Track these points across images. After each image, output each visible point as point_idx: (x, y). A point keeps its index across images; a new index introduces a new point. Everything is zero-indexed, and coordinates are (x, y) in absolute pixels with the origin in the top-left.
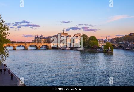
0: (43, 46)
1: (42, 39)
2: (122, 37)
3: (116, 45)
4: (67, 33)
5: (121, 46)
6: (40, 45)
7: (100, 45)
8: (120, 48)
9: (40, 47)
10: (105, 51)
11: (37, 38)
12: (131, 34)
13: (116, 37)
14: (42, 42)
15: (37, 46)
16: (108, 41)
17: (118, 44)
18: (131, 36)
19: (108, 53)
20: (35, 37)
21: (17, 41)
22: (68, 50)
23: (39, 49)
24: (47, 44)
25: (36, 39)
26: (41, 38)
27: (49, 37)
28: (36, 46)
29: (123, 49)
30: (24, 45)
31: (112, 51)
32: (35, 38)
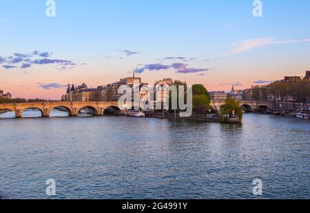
0: (84, 108)
1: (84, 93)
2: (267, 86)
3: (253, 105)
4: (140, 79)
5: (263, 106)
6: (77, 106)
7: (217, 104)
8: (262, 110)
9: (77, 110)
10: (223, 120)
11: (71, 89)
12: (286, 78)
13: (252, 86)
14: (84, 98)
15: (70, 108)
16: (237, 95)
17: (257, 103)
18: (287, 83)
19: (231, 123)
20: (69, 88)
21: (27, 99)
22: (141, 117)
23: (76, 116)
24: (94, 105)
25: (71, 93)
26: (81, 91)
27: (98, 87)
28: (68, 110)
29: (268, 113)
30: (41, 107)
31: (240, 118)
32: (68, 92)
